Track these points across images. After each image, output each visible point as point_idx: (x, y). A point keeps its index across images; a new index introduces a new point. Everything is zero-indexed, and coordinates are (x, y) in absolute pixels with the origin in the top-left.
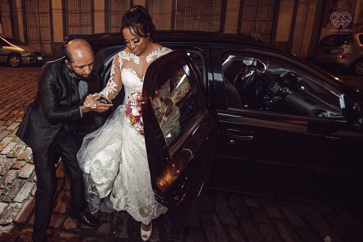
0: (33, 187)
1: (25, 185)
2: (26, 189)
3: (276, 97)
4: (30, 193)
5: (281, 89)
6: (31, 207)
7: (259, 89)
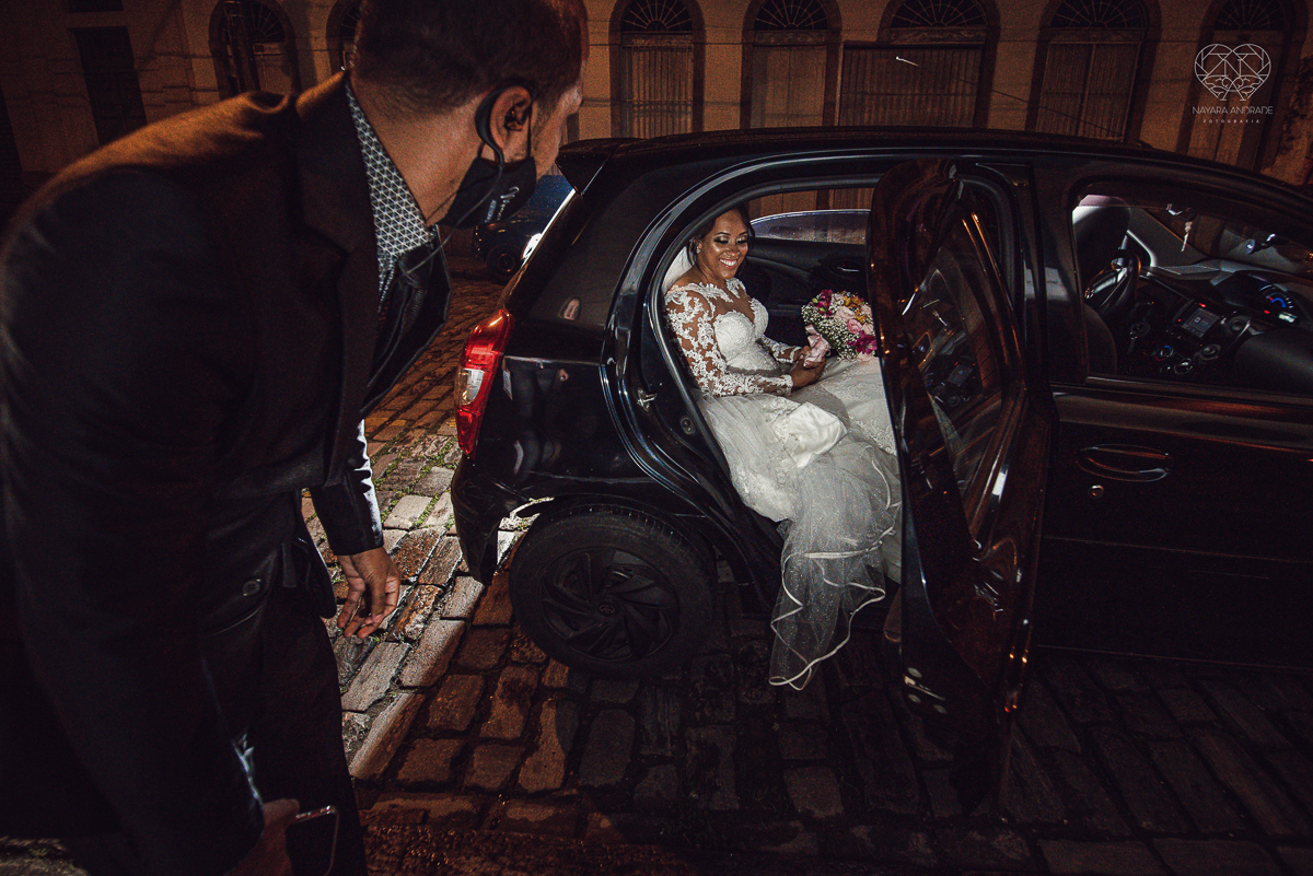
0: (404, 658)
1: (376, 652)
2: (381, 665)
3: (1207, 349)
4: (393, 679)
5: (1223, 322)
6: (401, 726)
7: (1141, 327)
